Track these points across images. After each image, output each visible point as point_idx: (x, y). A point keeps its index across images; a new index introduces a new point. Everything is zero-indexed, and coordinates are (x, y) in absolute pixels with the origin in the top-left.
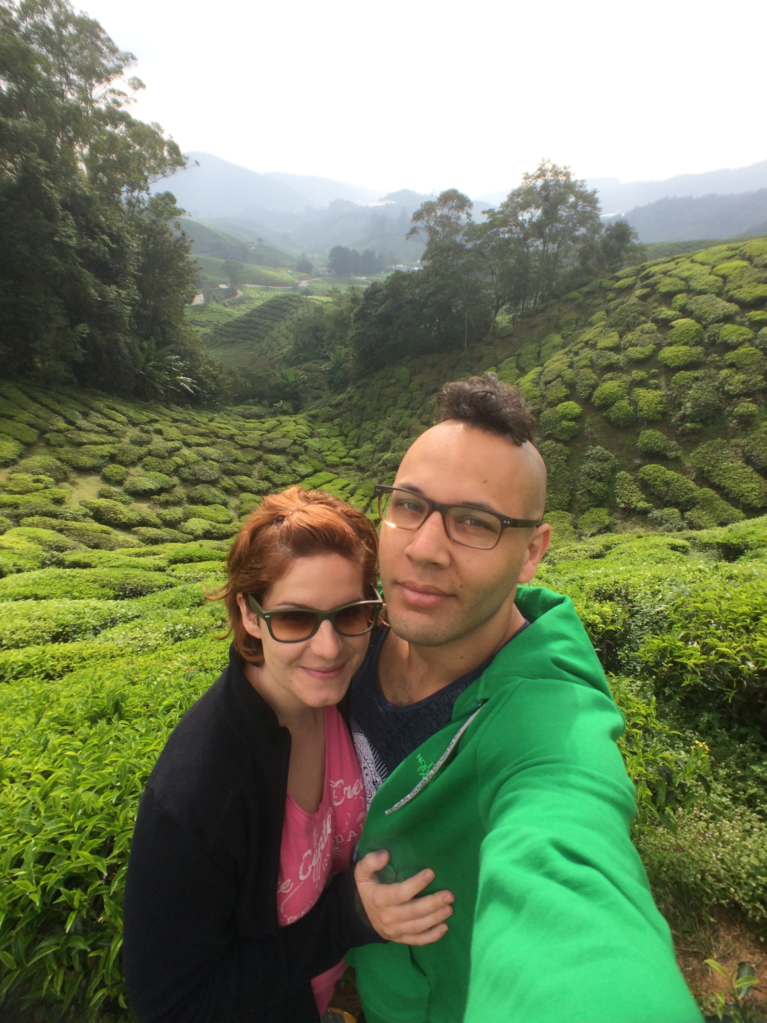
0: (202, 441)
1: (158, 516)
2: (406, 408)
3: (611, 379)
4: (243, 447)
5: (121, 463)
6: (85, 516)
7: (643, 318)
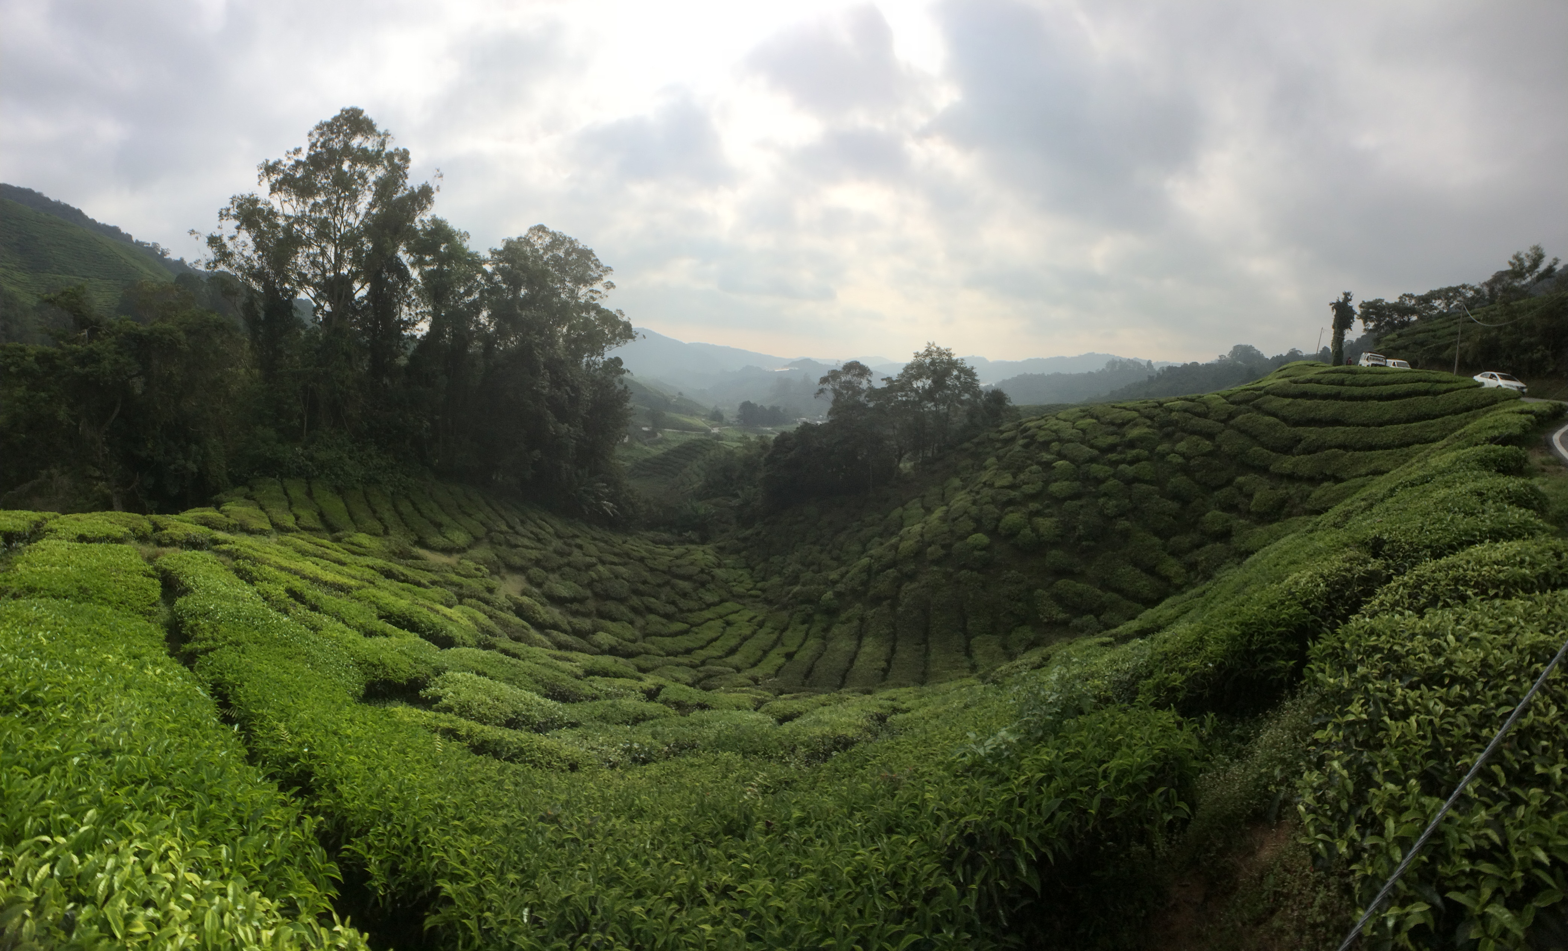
0: (616, 560)
1: (569, 623)
2: (814, 543)
3: (1012, 512)
4: (652, 570)
5: (544, 568)
6: (509, 608)
7: (1029, 462)
